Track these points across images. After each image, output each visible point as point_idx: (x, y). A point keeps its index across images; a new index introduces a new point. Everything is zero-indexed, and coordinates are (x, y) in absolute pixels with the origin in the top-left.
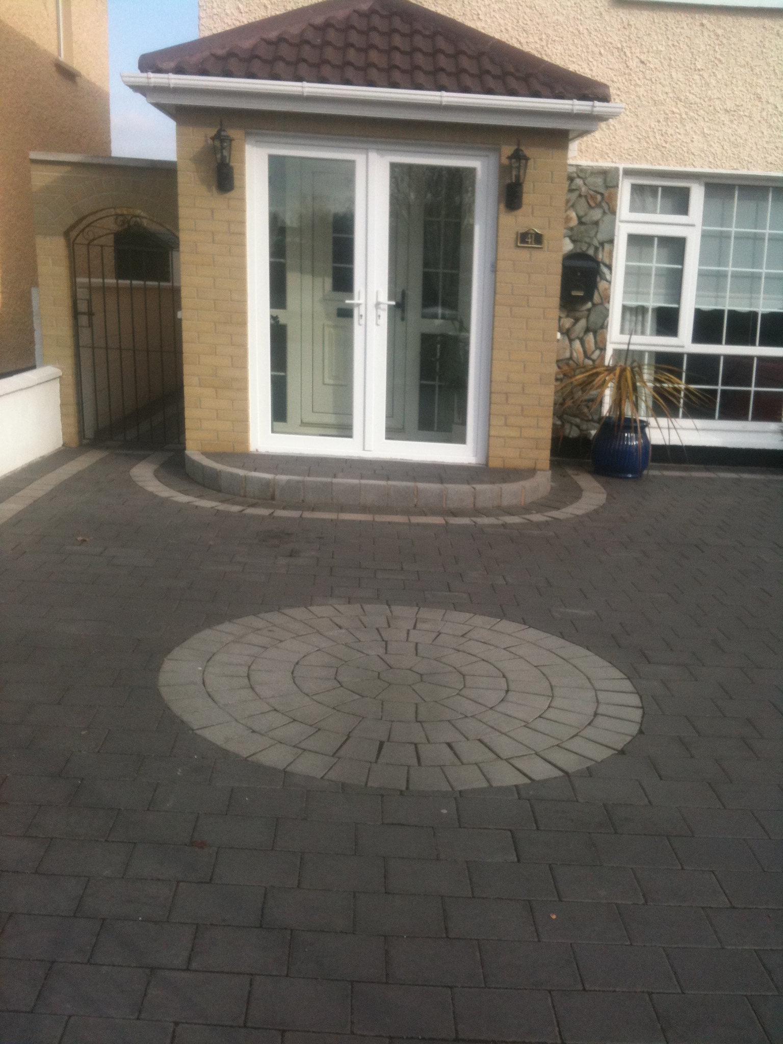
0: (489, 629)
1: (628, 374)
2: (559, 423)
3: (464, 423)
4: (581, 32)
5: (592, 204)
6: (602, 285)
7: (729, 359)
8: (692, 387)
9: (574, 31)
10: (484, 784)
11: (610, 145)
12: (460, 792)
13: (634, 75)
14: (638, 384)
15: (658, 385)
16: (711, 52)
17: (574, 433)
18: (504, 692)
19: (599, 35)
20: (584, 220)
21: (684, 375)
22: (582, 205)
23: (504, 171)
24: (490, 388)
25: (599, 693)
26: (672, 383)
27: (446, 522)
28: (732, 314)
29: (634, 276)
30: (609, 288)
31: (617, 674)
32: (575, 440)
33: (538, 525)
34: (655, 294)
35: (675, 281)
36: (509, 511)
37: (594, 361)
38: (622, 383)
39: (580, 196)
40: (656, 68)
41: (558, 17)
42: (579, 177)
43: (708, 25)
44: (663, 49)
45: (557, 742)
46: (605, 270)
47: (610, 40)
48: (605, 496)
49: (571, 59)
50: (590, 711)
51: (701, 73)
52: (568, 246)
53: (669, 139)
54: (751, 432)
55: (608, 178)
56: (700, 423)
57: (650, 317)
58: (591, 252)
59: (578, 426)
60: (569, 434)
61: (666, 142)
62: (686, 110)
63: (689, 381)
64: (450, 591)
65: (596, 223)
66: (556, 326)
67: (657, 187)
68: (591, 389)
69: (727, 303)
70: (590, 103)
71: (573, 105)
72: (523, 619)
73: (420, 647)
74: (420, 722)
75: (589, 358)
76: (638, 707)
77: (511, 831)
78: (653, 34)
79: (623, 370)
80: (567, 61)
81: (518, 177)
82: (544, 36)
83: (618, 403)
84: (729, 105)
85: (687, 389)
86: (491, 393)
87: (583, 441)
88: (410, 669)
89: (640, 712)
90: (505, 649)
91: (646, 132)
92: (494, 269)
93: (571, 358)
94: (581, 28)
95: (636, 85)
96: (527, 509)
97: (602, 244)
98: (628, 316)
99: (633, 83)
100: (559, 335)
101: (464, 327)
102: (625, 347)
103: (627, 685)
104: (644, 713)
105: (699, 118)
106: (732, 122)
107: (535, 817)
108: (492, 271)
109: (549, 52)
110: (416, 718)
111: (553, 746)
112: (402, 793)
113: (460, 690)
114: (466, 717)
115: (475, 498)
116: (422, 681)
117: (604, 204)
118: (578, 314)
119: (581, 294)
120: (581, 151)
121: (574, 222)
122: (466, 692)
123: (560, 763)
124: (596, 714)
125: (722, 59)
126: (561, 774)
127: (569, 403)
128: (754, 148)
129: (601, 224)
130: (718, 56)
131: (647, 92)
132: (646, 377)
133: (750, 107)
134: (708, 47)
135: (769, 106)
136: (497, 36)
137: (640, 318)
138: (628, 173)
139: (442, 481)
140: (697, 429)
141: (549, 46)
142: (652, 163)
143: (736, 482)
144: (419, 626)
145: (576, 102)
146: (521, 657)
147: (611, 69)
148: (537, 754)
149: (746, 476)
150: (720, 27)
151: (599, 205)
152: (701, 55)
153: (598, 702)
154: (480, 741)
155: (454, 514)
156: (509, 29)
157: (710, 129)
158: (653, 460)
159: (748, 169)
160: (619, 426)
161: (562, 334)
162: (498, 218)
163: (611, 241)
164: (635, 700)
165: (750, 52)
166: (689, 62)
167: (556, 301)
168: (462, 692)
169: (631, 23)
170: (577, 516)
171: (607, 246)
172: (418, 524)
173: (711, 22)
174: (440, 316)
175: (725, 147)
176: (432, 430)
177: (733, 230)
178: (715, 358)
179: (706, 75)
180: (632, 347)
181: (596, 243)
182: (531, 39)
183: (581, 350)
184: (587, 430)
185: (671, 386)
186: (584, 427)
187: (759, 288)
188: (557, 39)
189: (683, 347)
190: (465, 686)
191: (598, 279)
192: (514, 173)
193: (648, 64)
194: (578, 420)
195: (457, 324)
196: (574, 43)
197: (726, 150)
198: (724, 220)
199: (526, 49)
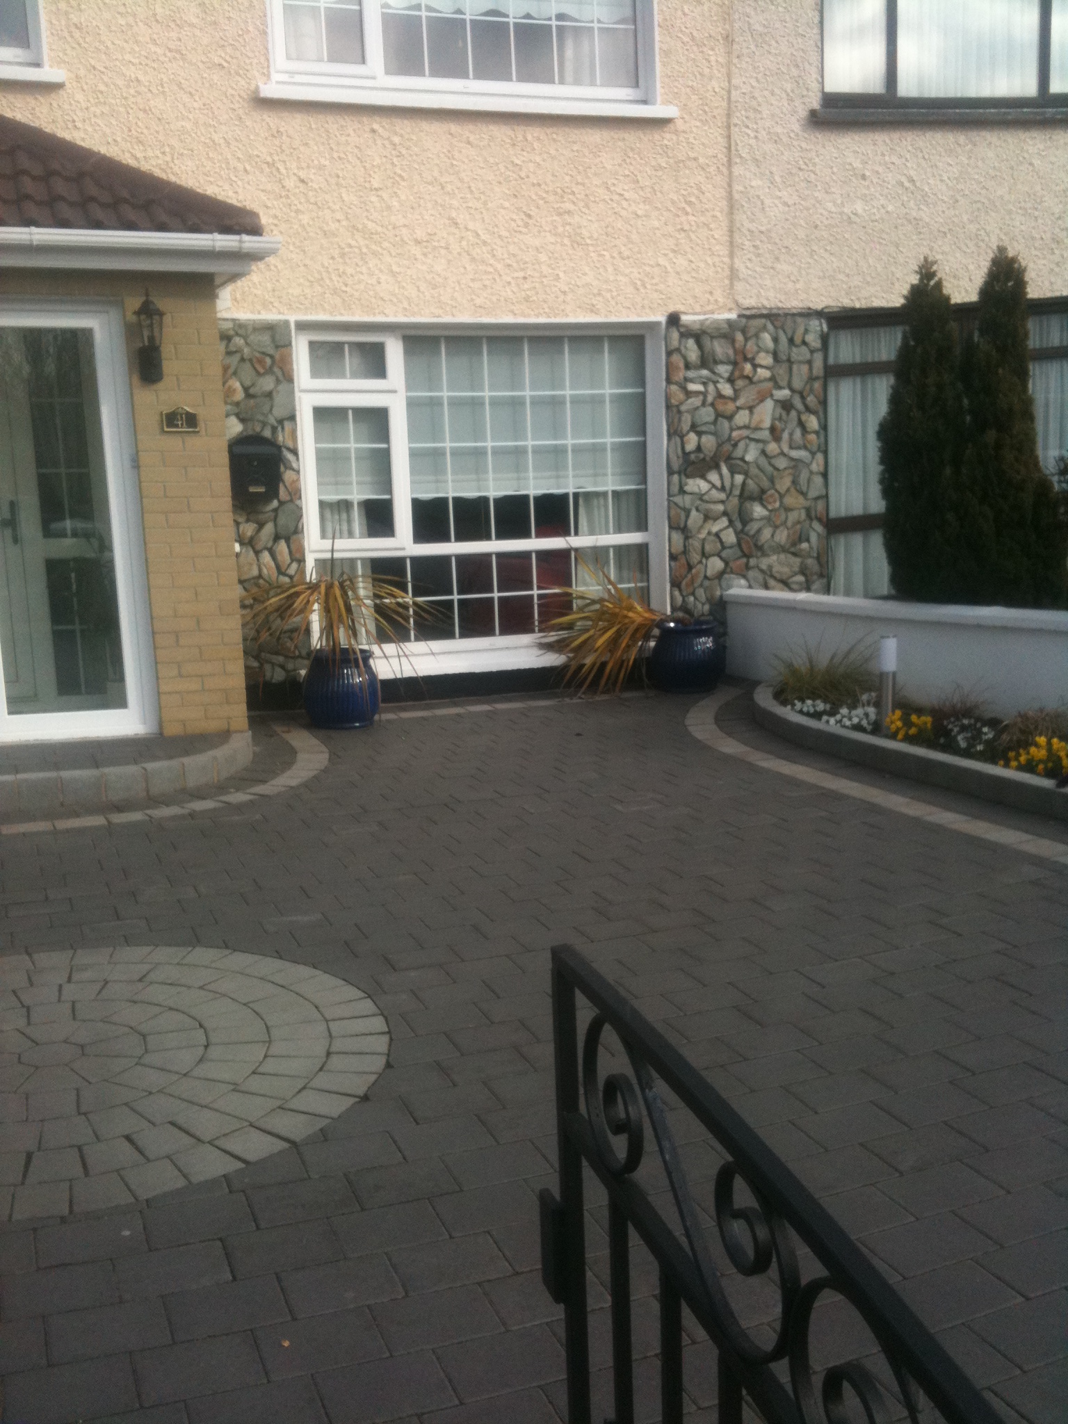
0: (178, 964)
1: (338, 592)
2: (256, 664)
3: (121, 679)
4: (217, 141)
5: (262, 371)
6: (288, 476)
7: (463, 560)
8: (420, 599)
9: (207, 141)
10: (181, 1183)
11: (274, 290)
12: (147, 1201)
13: (293, 198)
14: (352, 603)
15: (378, 601)
16: (389, 166)
17: (279, 676)
18: (203, 1048)
19: (240, 146)
20: (252, 391)
21: (410, 585)
22: (247, 373)
23: (131, 331)
24: (152, 625)
25: (331, 1024)
26: (395, 597)
27: (109, 822)
28: (458, 501)
29: (330, 462)
30: (298, 480)
31: (354, 993)
32: (281, 685)
33: (239, 808)
34: (358, 483)
35: (381, 464)
36: (198, 794)
37: (291, 577)
38: (331, 604)
39: (243, 360)
40: (320, 188)
41: (184, 124)
42: (237, 334)
43: (380, 130)
44: (327, 163)
45: (278, 1103)
46: (290, 456)
47: (256, 153)
48: (327, 756)
49: (209, 179)
50: (320, 1050)
51: (379, 193)
52: (235, 427)
53: (350, 282)
54: (501, 649)
55: (277, 336)
56: (437, 645)
57: (356, 513)
58: (267, 433)
59: (282, 667)
60: (272, 676)
61: (346, 285)
62: (367, 242)
63: (415, 594)
64: (118, 919)
65: (269, 395)
66: (234, 535)
67: (343, 343)
68: (291, 615)
69: (450, 489)
70: (236, 237)
71: (213, 240)
72: (224, 941)
73: (78, 1006)
74: (85, 1114)
75: (284, 574)
76: (383, 1033)
77: (220, 1239)
78: (311, 143)
79: (330, 587)
80: (202, 181)
81: (152, 338)
82: (167, 149)
83: (329, 629)
84: (420, 234)
85: (415, 604)
86: (153, 633)
87: (292, 684)
88: (65, 1042)
89: (386, 1039)
90: (201, 988)
91: (319, 272)
92: (136, 464)
93: (260, 576)
94: (216, 137)
95: (297, 211)
96: (222, 788)
97: (281, 422)
98: (328, 514)
99: (294, 208)
100: (237, 547)
101: (105, 545)
102: (328, 556)
103: (368, 1006)
104: (391, 1039)
105: (385, 252)
106: (425, 255)
107: (253, 1214)
108: (134, 467)
109: (176, 169)
110: (78, 1107)
111: (274, 1110)
112: (63, 1220)
113: (140, 1058)
114: (151, 1093)
115: (147, 781)
116: (83, 1055)
117: (276, 369)
118: (262, 517)
119: (261, 489)
120: (235, 300)
121: (239, 395)
122: (147, 1059)
123: (284, 1132)
124: (329, 1054)
125: (403, 174)
126: (286, 1145)
127: (265, 636)
128: (457, 289)
129: (274, 394)
130: (399, 172)
131: (313, 219)
132: (362, 592)
133: (445, 235)
134: (384, 160)
135: (469, 233)
136: (103, 150)
137: (344, 516)
138: (302, 326)
139: (97, 765)
140: (433, 654)
141: (176, 161)
142: (331, 314)
143: (489, 715)
144: (76, 977)
145: (217, 236)
146: (224, 995)
147: (262, 191)
148: (251, 1125)
149: (500, 706)
150: (396, 134)
151: (269, 371)
152: (376, 170)
153: (330, 1036)
154: (172, 1124)
155: (119, 808)
156: (119, 139)
157: (399, 266)
158: (384, 701)
159: (453, 316)
160: (334, 661)
161: (242, 544)
162: (132, 394)
163: (292, 418)
164: (379, 1024)
165: (437, 165)
166: (362, 180)
167: (226, 501)
168: (142, 1061)
169: (281, 129)
170: (292, 788)
171: (287, 425)
172: (67, 831)
173: (383, 127)
174: (69, 532)
175: (422, 289)
176: (79, 693)
177: (445, 394)
178: (444, 560)
179: (385, 195)
180: (336, 555)
181: (272, 421)
182: (150, 153)
183: (272, 564)
184: (295, 670)
185: (393, 601)
186: (290, 666)
187: (486, 465)
188: (185, 152)
189: (404, 549)
190: (146, 1051)
191: (282, 469)
192: (146, 333)
193: (310, 184)
194: (281, 659)
195: (95, 543)
196: (209, 158)
197: (423, 293)
198: (433, 383)
199: (145, 167)
